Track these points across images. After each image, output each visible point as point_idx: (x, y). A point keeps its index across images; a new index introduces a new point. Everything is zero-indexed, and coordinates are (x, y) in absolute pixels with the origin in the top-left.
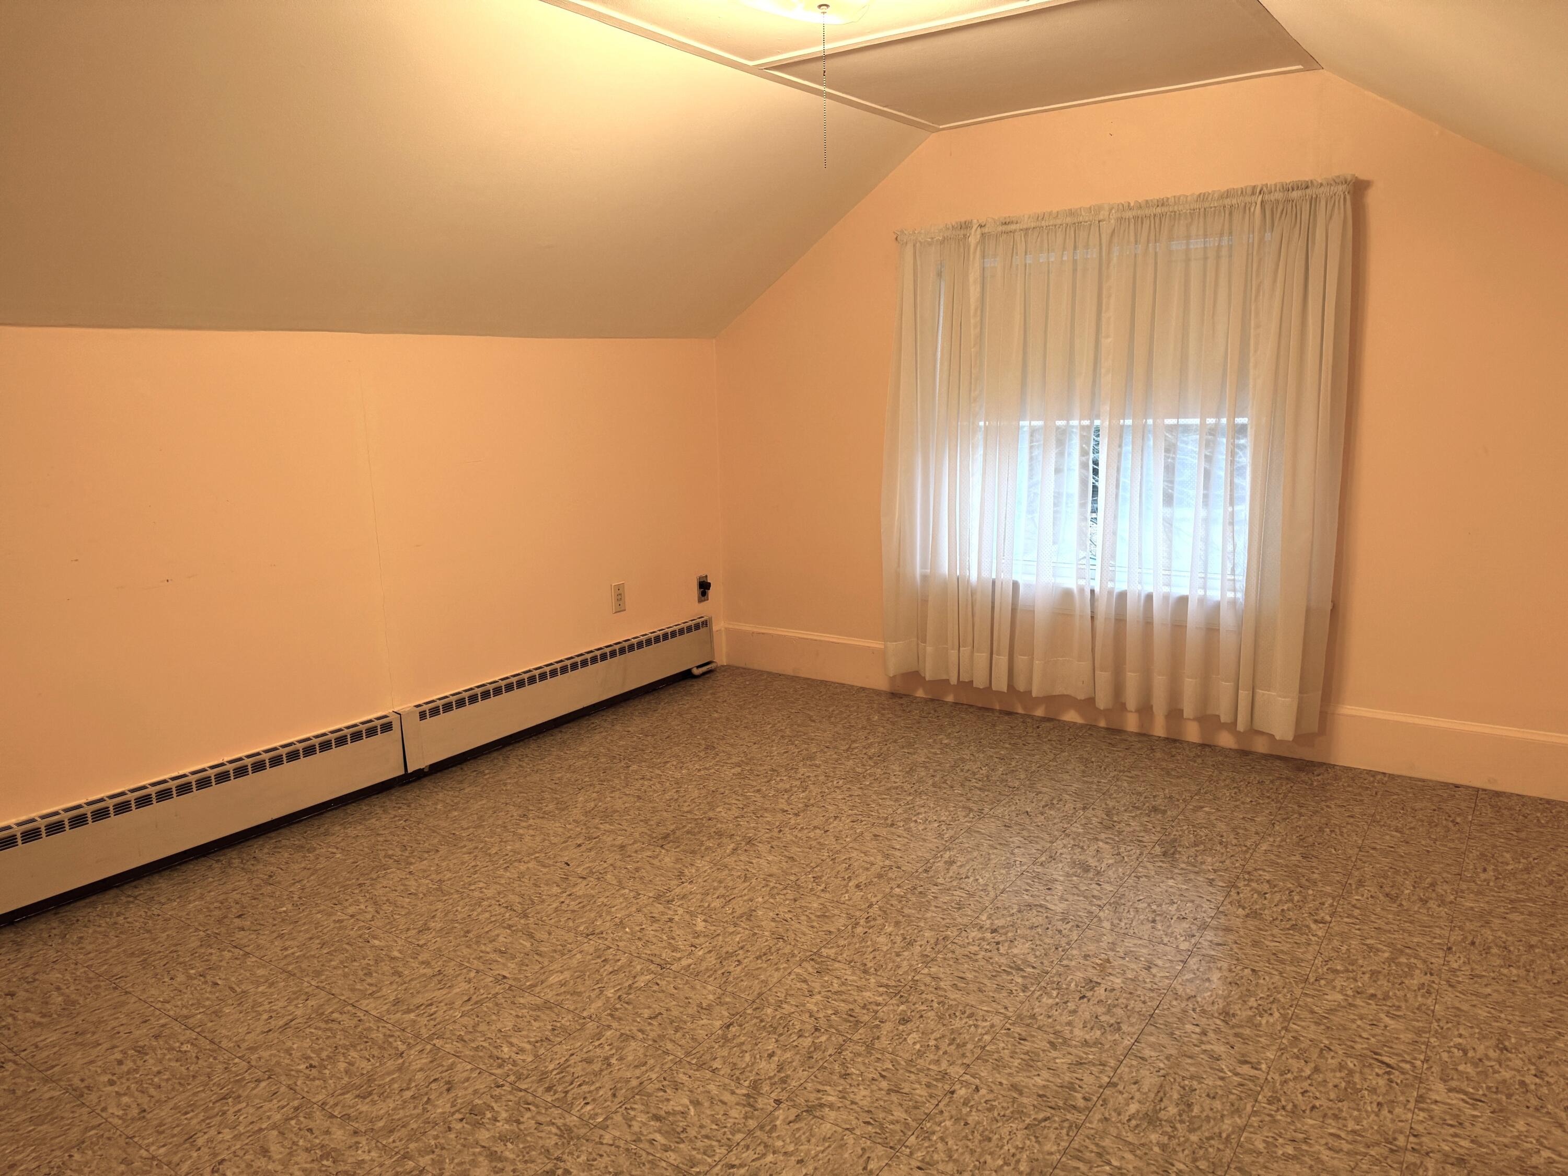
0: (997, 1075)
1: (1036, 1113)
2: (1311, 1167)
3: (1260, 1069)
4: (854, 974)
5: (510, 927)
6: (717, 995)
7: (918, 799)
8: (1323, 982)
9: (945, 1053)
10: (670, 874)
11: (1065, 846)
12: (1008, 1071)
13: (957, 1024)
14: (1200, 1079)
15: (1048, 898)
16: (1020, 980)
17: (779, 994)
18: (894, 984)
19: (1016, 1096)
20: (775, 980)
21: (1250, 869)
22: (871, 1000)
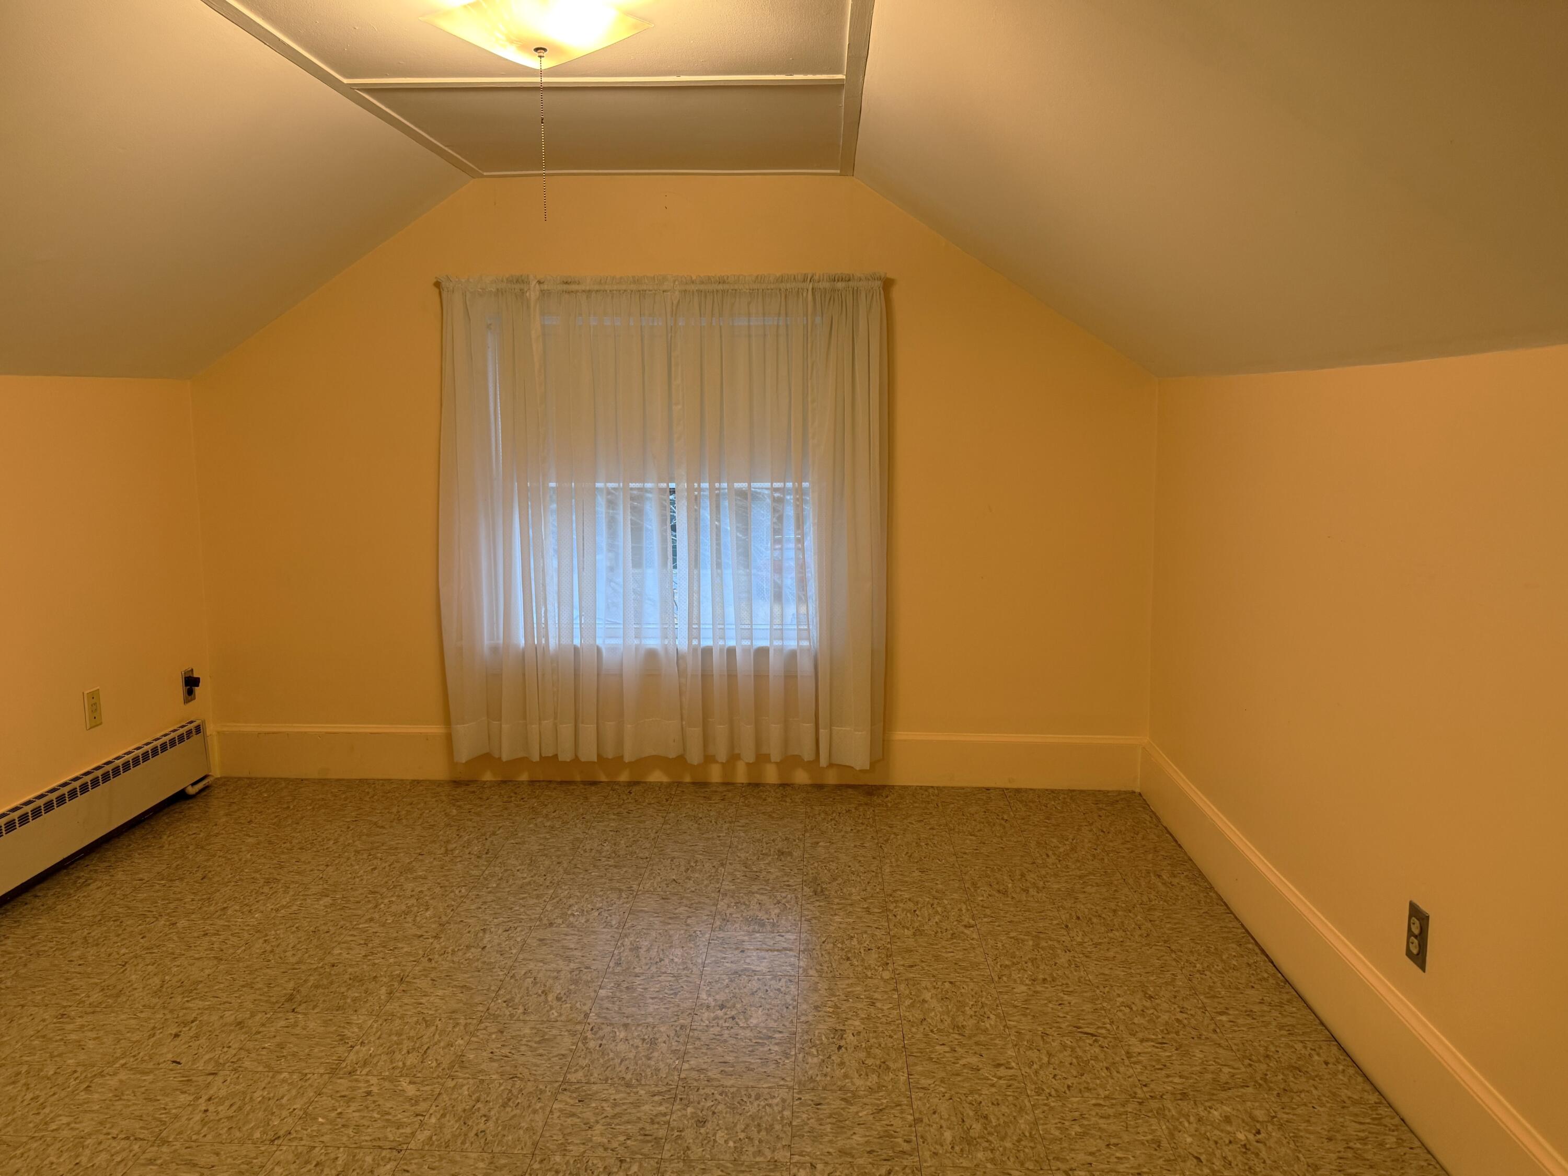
0: (821, 1146)
1: (878, 1169)
2: (1100, 1137)
3: (1012, 1068)
4: (618, 1092)
5: (151, 1162)
6: (487, 1162)
7: (560, 891)
8: (1005, 979)
9: (760, 1141)
10: (329, 1041)
11: (729, 906)
12: (826, 1139)
13: (752, 1109)
14: (978, 1092)
15: (748, 960)
16: (776, 1048)
17: (555, 1138)
18: (665, 1089)
19: (850, 1160)
20: (541, 1124)
21: (890, 892)
22: (654, 1113)
